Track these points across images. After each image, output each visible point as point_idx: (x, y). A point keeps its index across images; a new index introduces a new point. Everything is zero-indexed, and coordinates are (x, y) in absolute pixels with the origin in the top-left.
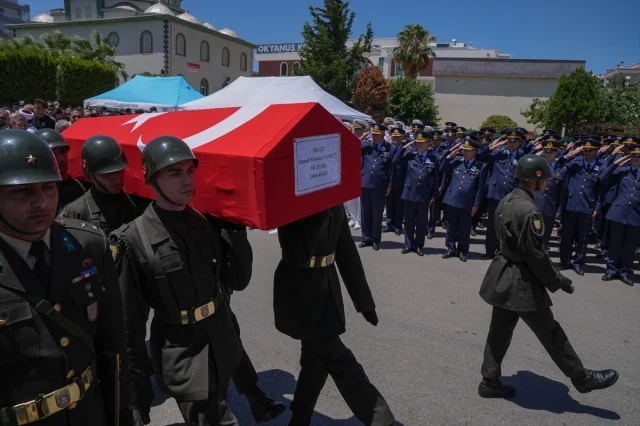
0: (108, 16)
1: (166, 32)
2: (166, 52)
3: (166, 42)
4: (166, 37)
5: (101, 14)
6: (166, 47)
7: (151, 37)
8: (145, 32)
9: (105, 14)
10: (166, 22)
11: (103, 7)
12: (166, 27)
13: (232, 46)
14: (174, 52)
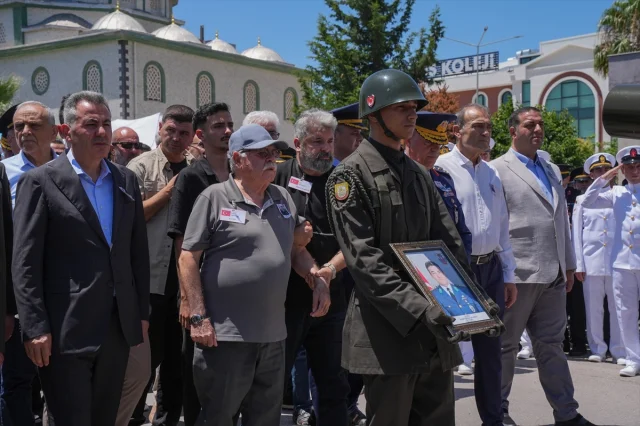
0: (33, 40)
1: (124, 61)
2: (125, 96)
3: (124, 79)
4: (124, 70)
5: (20, 37)
6: (124, 87)
7: (101, 72)
8: (90, 63)
9: (27, 37)
10: (123, 43)
11: (25, 25)
12: (124, 52)
13: (262, 77)
14: (139, 95)
